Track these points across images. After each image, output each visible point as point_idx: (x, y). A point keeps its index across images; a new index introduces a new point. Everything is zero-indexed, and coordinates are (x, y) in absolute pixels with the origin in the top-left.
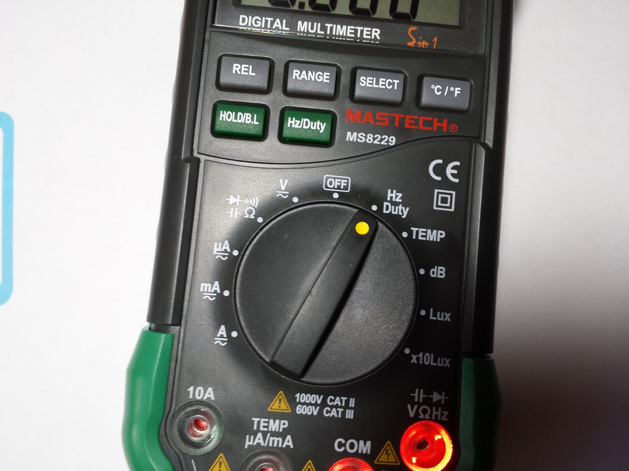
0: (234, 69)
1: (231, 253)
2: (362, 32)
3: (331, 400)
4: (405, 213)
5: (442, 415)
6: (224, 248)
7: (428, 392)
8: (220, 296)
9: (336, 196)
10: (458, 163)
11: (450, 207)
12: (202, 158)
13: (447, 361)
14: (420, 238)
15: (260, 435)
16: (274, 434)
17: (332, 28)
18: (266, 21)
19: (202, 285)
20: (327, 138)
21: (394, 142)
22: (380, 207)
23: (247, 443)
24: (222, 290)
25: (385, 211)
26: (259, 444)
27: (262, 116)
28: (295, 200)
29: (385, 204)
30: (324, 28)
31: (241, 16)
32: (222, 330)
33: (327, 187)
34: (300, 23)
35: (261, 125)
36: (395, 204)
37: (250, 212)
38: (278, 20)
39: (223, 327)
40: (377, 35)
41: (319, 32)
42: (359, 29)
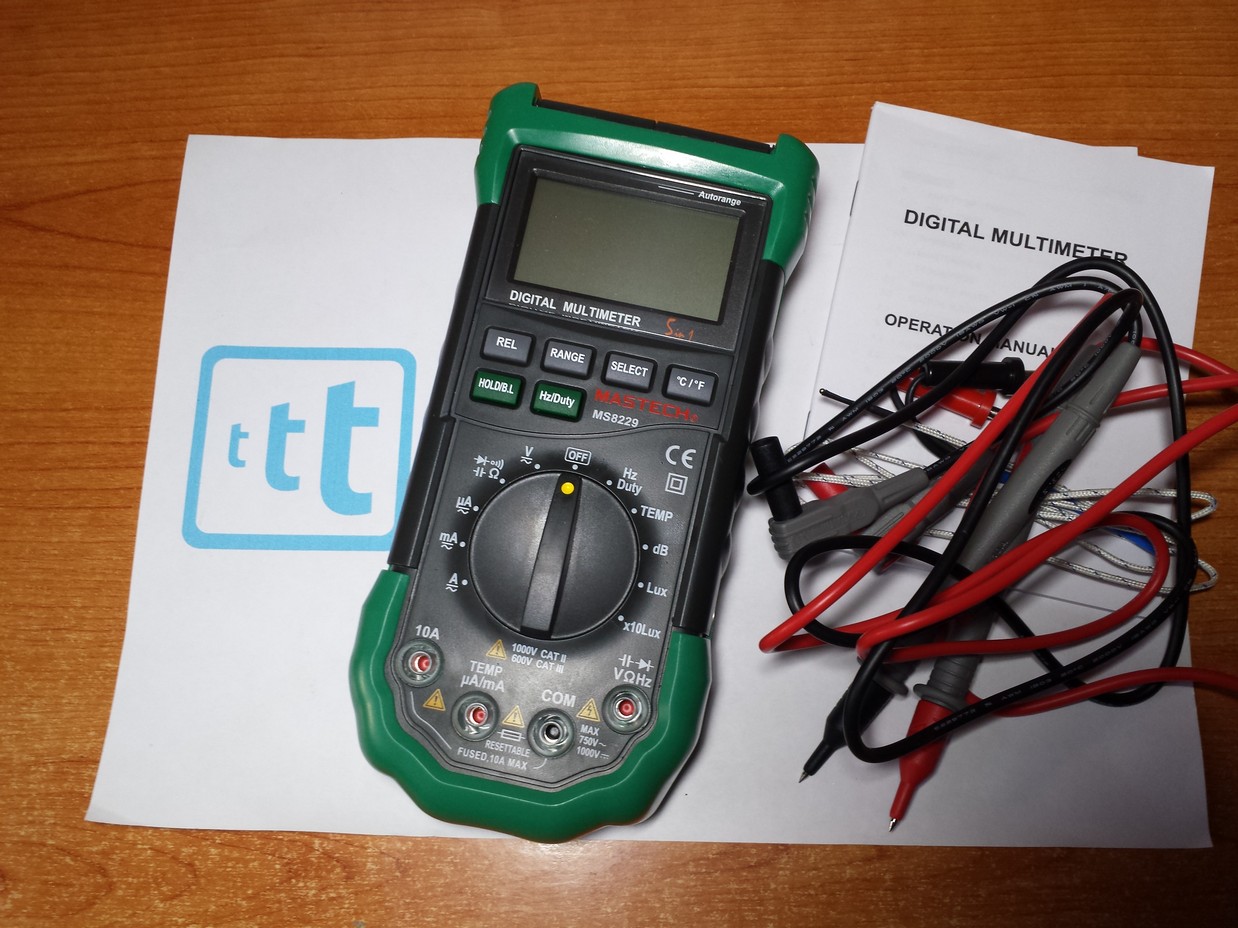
0: (499, 341)
1: (471, 509)
2: (623, 317)
3: (545, 654)
4: (638, 492)
5: (646, 681)
6: (467, 503)
7: (636, 659)
8: (456, 546)
9: (575, 467)
10: (694, 451)
11: (681, 491)
12: (458, 418)
13: (658, 633)
14: (648, 516)
15: (475, 677)
16: (488, 677)
17: (595, 311)
18: (535, 299)
19: (442, 534)
20: (574, 413)
21: (637, 424)
22: (615, 483)
23: (463, 683)
24: (459, 541)
25: (618, 487)
26: (473, 684)
27: (518, 387)
28: (537, 467)
29: (621, 480)
30: (588, 311)
31: (513, 292)
32: (454, 578)
33: (568, 458)
34: (566, 303)
35: (516, 396)
36: (629, 482)
37: (494, 473)
38: (546, 299)
39: (455, 575)
40: (637, 322)
41: (583, 314)
42: (621, 315)
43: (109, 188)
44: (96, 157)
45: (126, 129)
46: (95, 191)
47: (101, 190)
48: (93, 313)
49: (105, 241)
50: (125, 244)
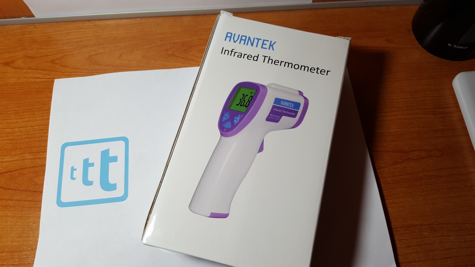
43: (16, 170)
44: (11, 159)
45: (22, 149)
46: (10, 171)
47: (13, 171)
48: (8, 216)
49: (13, 189)
50: (20, 190)
